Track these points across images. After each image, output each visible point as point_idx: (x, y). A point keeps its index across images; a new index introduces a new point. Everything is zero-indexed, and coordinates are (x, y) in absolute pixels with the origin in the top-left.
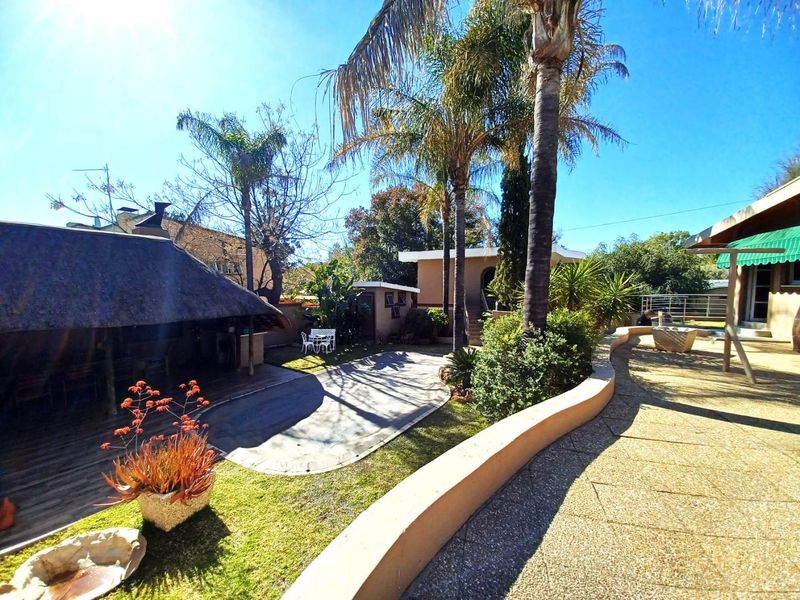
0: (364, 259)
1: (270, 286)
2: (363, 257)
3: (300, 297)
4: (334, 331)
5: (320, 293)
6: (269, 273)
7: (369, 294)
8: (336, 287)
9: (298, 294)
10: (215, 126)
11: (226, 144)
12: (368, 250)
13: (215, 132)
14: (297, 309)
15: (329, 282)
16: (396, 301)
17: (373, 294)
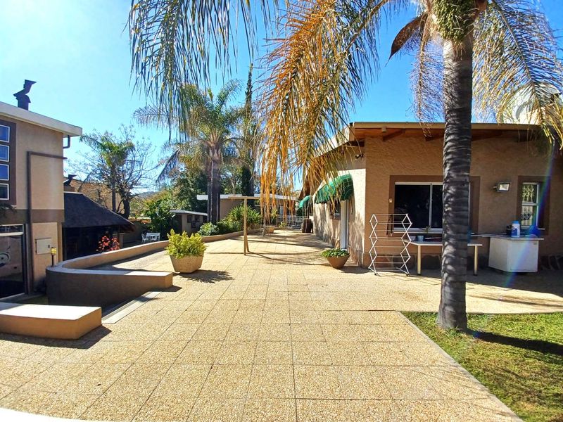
0: (180, 196)
1: (123, 212)
2: (179, 195)
3: (139, 218)
4: (159, 234)
5: (152, 216)
6: (122, 206)
7: (179, 216)
8: (161, 213)
9: (139, 216)
10: (99, 141)
11: (104, 148)
12: (183, 191)
13: (98, 143)
14: (139, 223)
15: (157, 211)
16: (193, 219)
17: (181, 216)
